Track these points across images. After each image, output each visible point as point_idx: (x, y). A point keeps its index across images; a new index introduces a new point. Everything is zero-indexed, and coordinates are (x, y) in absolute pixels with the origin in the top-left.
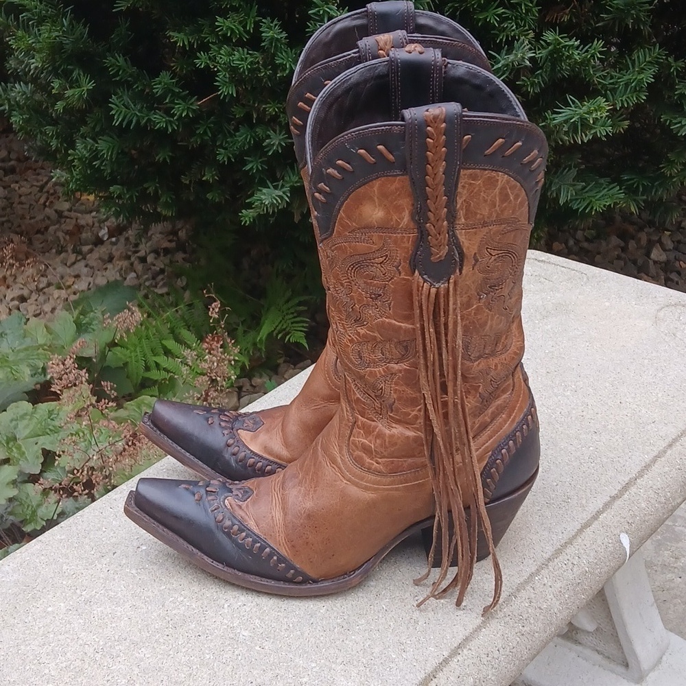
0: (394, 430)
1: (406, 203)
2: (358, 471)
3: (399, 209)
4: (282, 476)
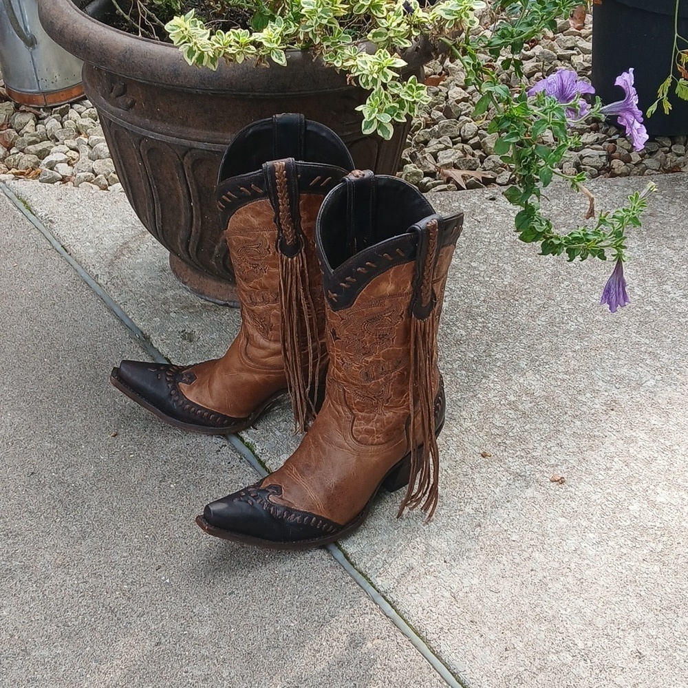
0: (388, 414)
1: (409, 277)
2: (362, 447)
3: (405, 282)
4: (294, 469)
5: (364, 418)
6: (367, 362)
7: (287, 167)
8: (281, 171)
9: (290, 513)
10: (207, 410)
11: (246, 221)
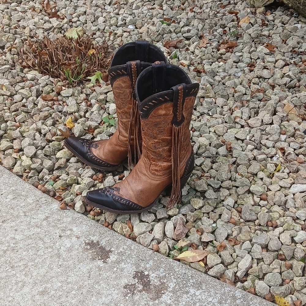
0: (164, 164)
1: (171, 109)
2: (153, 176)
3: (169, 110)
4: (126, 181)
5: (154, 164)
6: (155, 142)
7: (137, 64)
8: (134, 66)
9: (121, 200)
10: (101, 160)
11: (120, 84)
